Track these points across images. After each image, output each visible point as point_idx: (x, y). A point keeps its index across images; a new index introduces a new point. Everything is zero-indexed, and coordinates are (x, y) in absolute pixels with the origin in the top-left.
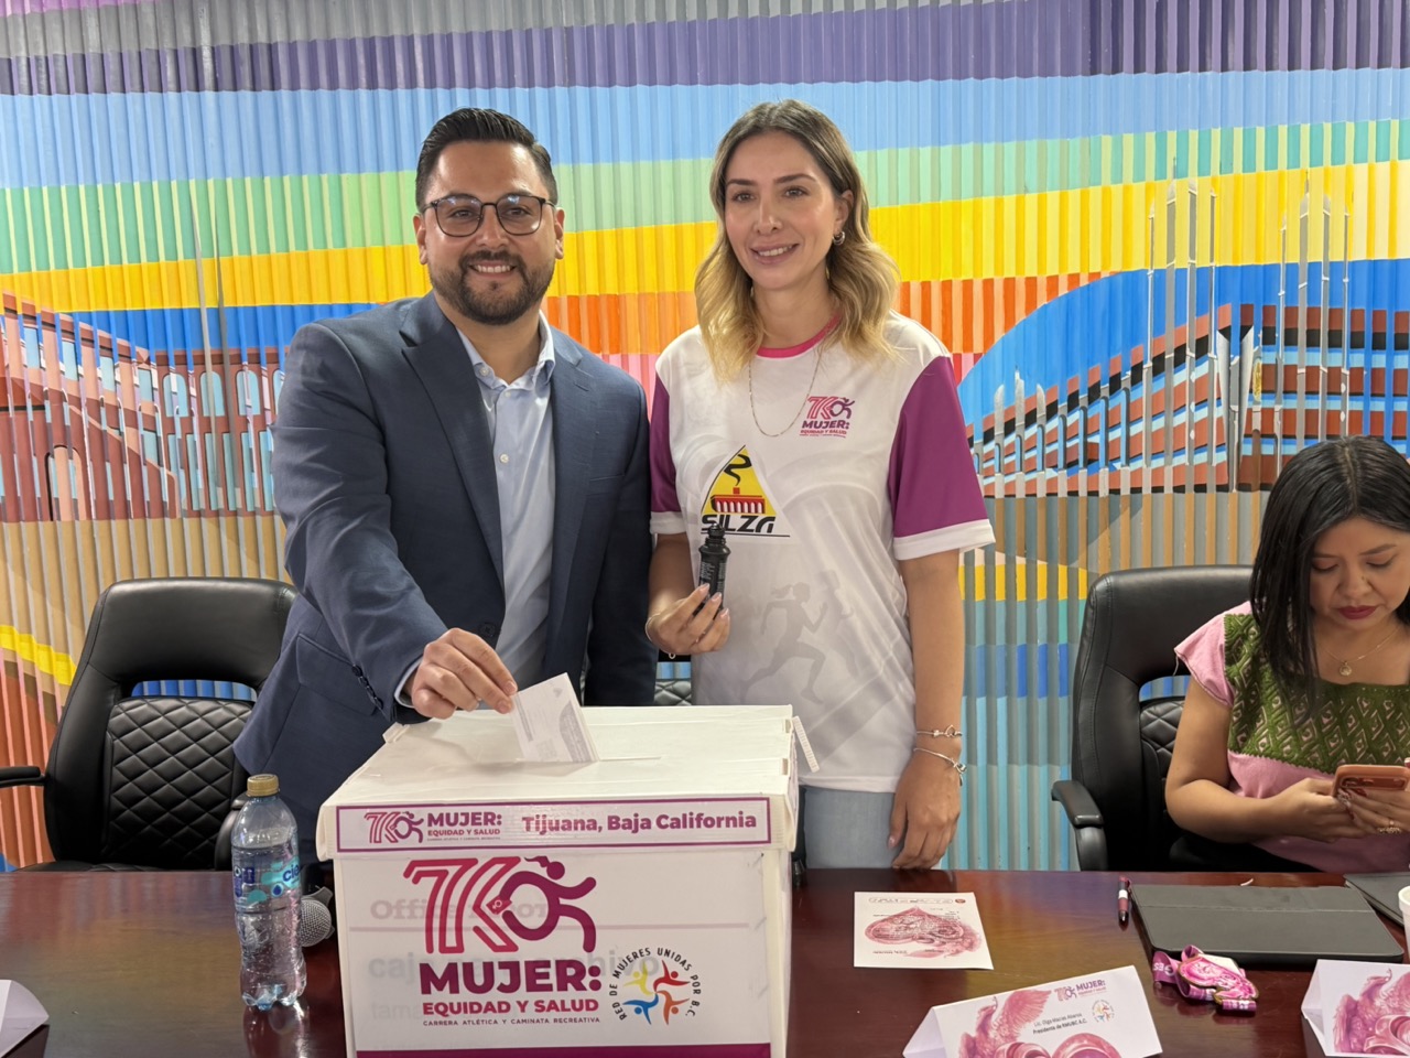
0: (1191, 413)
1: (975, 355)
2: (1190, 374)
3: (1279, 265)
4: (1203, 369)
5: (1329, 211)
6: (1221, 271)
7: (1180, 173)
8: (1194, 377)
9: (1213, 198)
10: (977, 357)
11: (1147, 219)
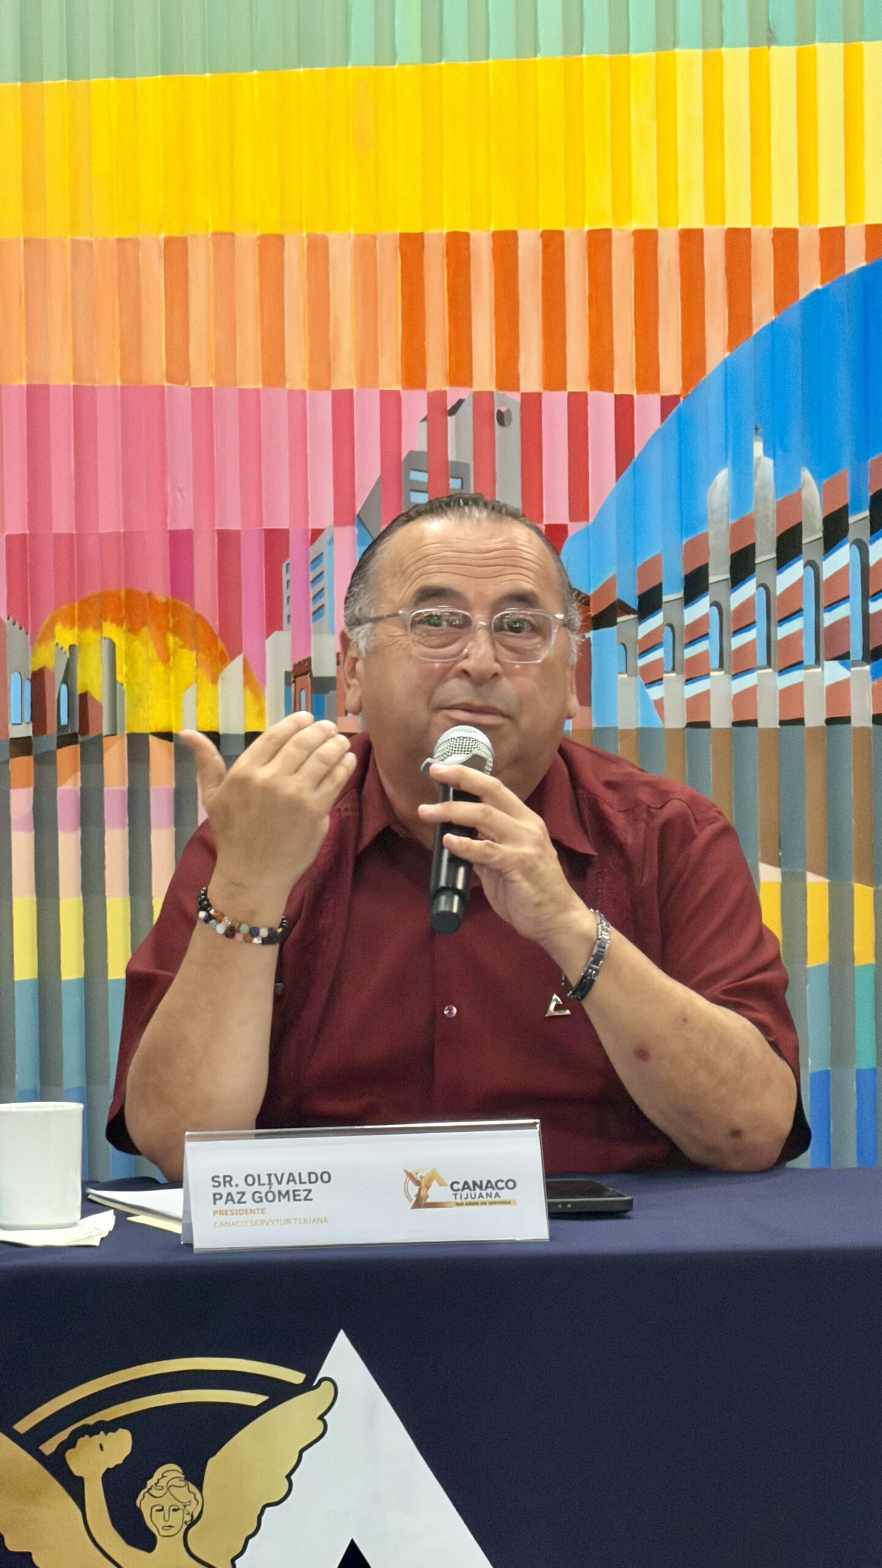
1: (663, 399)
10: (668, 404)
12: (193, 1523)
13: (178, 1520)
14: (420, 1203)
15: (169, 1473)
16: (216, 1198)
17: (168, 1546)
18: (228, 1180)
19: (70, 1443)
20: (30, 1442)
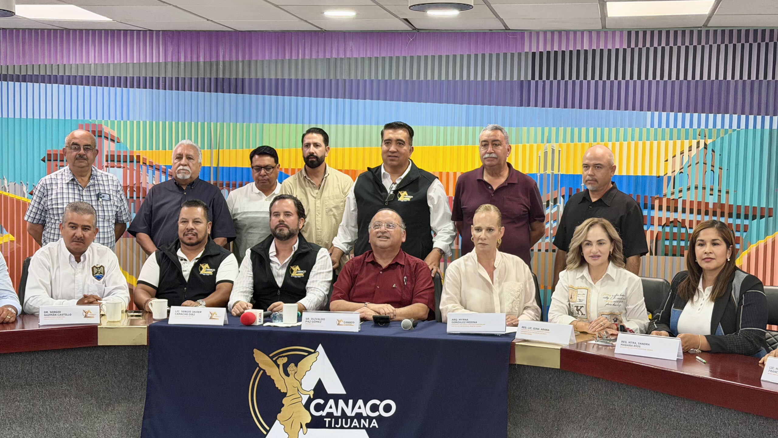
0: (551, 224)
2: (551, 210)
4: (555, 209)
6: (562, 175)
7: (549, 141)
8: (553, 211)
9: (559, 151)
11: (537, 156)
12: (296, 373)
13: (293, 372)
14: (338, 324)
15: (292, 365)
16: (306, 321)
17: (291, 376)
18: (308, 319)
19: (277, 359)
20: (271, 358)
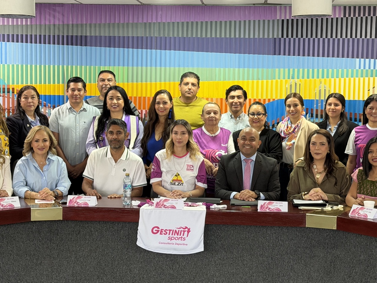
3: (314, 100)
5: (326, 88)
7: (293, 78)
9: (300, 84)
11: (285, 88)
